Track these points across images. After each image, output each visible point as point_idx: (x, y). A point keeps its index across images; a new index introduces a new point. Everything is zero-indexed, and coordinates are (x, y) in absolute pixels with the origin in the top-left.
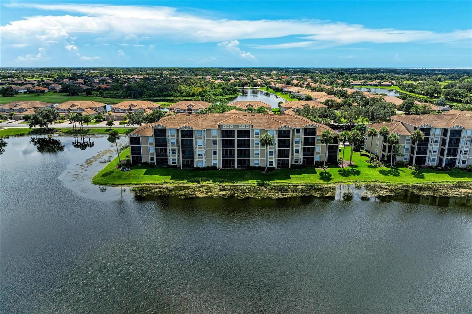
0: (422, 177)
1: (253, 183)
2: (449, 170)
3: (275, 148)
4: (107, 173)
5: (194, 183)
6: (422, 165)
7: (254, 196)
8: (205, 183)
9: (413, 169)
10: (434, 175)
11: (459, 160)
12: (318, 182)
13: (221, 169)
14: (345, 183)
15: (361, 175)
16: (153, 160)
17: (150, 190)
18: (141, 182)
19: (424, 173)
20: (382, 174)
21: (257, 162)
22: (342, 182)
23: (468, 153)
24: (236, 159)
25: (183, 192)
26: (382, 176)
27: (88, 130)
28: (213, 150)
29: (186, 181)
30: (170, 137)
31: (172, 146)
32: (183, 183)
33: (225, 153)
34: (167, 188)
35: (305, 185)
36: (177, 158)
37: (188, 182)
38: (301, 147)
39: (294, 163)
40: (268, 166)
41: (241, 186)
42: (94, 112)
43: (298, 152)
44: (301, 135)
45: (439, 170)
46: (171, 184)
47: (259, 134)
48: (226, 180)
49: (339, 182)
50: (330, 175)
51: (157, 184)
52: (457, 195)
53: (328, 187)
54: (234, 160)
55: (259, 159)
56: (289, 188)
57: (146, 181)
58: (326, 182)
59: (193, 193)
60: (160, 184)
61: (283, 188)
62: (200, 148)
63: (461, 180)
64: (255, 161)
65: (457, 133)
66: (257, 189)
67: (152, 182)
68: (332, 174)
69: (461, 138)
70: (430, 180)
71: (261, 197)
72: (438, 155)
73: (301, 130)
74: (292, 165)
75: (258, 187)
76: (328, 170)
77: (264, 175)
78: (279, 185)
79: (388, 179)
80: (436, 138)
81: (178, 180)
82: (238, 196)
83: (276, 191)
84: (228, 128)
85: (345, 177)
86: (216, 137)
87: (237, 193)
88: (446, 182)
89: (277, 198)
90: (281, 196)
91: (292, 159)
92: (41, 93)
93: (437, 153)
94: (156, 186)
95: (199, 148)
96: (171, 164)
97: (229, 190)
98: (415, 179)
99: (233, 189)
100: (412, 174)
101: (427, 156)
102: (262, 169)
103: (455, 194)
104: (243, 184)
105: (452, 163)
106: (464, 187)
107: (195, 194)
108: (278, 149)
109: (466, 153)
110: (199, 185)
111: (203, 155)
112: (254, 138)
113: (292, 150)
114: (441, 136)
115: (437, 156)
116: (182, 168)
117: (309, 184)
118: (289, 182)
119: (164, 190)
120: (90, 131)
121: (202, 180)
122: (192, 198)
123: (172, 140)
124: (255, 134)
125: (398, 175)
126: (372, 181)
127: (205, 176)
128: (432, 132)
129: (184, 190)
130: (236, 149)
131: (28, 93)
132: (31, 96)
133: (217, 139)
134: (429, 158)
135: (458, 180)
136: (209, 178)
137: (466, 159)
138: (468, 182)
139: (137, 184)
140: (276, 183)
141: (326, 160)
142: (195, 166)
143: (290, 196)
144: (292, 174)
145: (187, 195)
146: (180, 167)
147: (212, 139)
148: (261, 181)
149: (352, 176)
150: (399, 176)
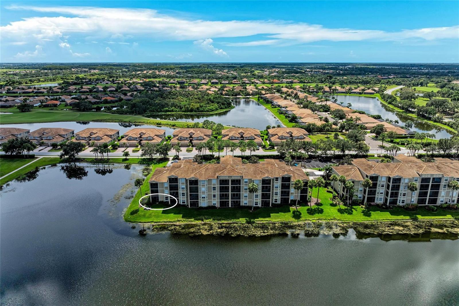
0: (369, 215)
1: (243, 220)
2: (391, 208)
3: (260, 193)
4: (134, 211)
5: (199, 221)
6: (372, 203)
7: (243, 234)
8: (207, 221)
9: (364, 208)
10: (378, 213)
11: (400, 200)
12: (291, 220)
13: (219, 208)
14: (310, 220)
15: (323, 214)
16: (168, 199)
17: (168, 228)
18: (160, 220)
19: (371, 211)
20: (339, 213)
21: (246, 202)
22: (309, 220)
23: (406, 195)
24: (230, 200)
25: (192, 230)
26: (339, 214)
27: (108, 159)
28: (213, 194)
29: (194, 219)
30: (181, 184)
31: (182, 191)
32: (191, 221)
33: (222, 196)
34: (180, 226)
35: (280, 223)
36: (186, 199)
37: (195, 220)
38: (279, 191)
39: (274, 203)
40: (254, 205)
41: (234, 223)
42: (110, 139)
43: (277, 195)
44: (279, 182)
45: (384, 208)
46: (182, 222)
47: (247, 182)
48: (223, 218)
49: (306, 220)
50: (301, 214)
51: (172, 222)
52: (390, 232)
53: (297, 224)
54: (228, 201)
55: (248, 200)
56: (269, 226)
57: (164, 219)
58: (297, 220)
59: (199, 231)
60: (174, 222)
61: (265, 225)
62: (204, 193)
63: (398, 218)
64: (244, 201)
65: (398, 180)
66: (245, 227)
67: (168, 220)
68: (302, 213)
69: (401, 184)
70: (375, 218)
71: (248, 234)
72: (384, 195)
73: (279, 179)
74: (272, 204)
75: (246, 224)
76: (299, 208)
77: (251, 213)
78: (261, 222)
79: (343, 217)
80: (382, 183)
81: (187, 219)
82: (232, 234)
83: (259, 229)
84: (224, 178)
85: (311, 216)
86: (215, 185)
87: (231, 231)
88: (387, 219)
89: (259, 235)
90: (263, 234)
91: (272, 200)
92: (54, 107)
93: (383, 195)
94: (172, 223)
95: (202, 193)
96: (182, 203)
97: (225, 227)
98: (364, 217)
99: (228, 226)
100: (362, 212)
101: (376, 196)
102: (250, 208)
103: (389, 232)
104: (236, 222)
105: (394, 202)
106: (399, 225)
107: (200, 232)
108: (262, 193)
109: (404, 195)
110: (203, 223)
111: (206, 198)
112: (244, 185)
113: (273, 193)
114: (386, 181)
115: (383, 197)
116: (189, 207)
117: (284, 222)
118: (269, 220)
119: (178, 227)
120: (110, 161)
121: (205, 218)
122: (199, 235)
123: (182, 186)
124: (245, 182)
125: (350, 213)
126: (331, 219)
127: (207, 215)
128: (379, 179)
129: (192, 228)
130: (230, 193)
131: (43, 107)
132: (46, 111)
133: (216, 186)
134: (377, 198)
135: (396, 218)
136: (210, 217)
137: (405, 199)
138: (403, 219)
139: (157, 222)
140: (260, 221)
141: (299, 199)
142: (200, 206)
143: (269, 233)
144: (272, 213)
145: (195, 233)
146: (188, 206)
147: (212, 186)
148: (249, 219)
149: (317, 215)
150: (352, 214)
